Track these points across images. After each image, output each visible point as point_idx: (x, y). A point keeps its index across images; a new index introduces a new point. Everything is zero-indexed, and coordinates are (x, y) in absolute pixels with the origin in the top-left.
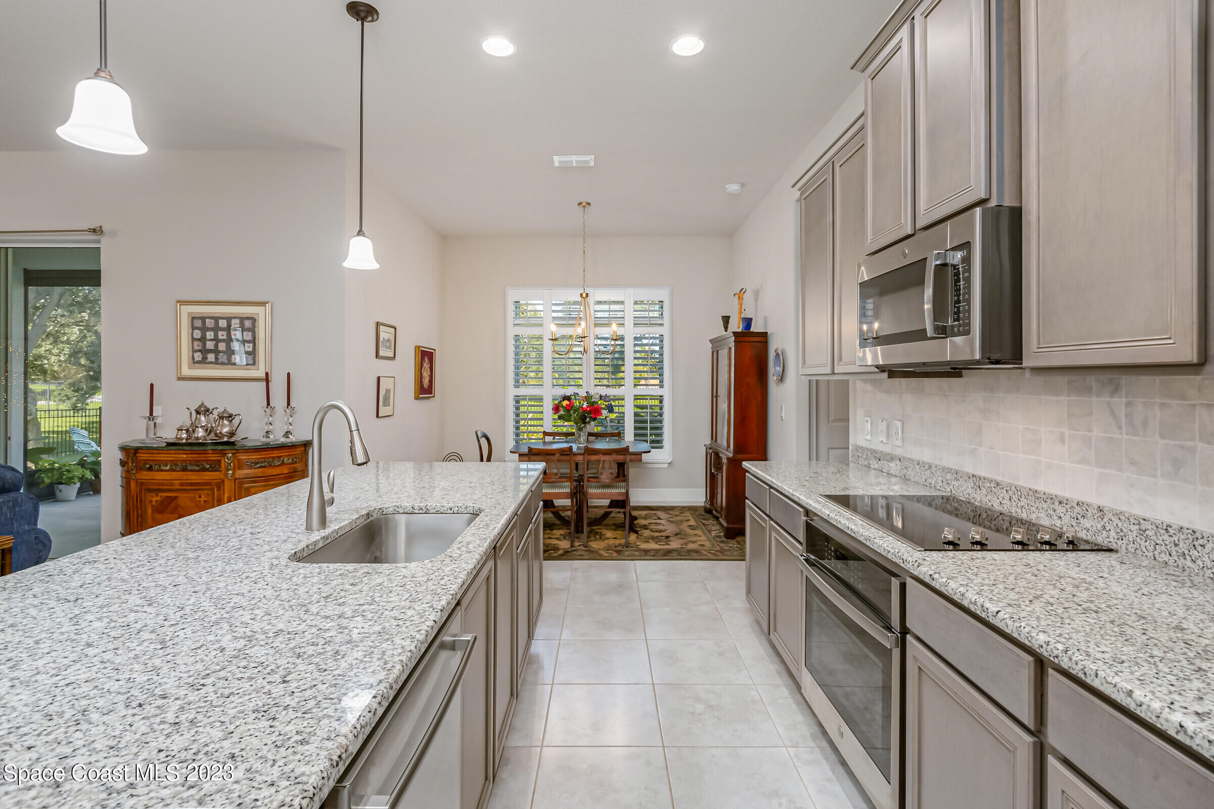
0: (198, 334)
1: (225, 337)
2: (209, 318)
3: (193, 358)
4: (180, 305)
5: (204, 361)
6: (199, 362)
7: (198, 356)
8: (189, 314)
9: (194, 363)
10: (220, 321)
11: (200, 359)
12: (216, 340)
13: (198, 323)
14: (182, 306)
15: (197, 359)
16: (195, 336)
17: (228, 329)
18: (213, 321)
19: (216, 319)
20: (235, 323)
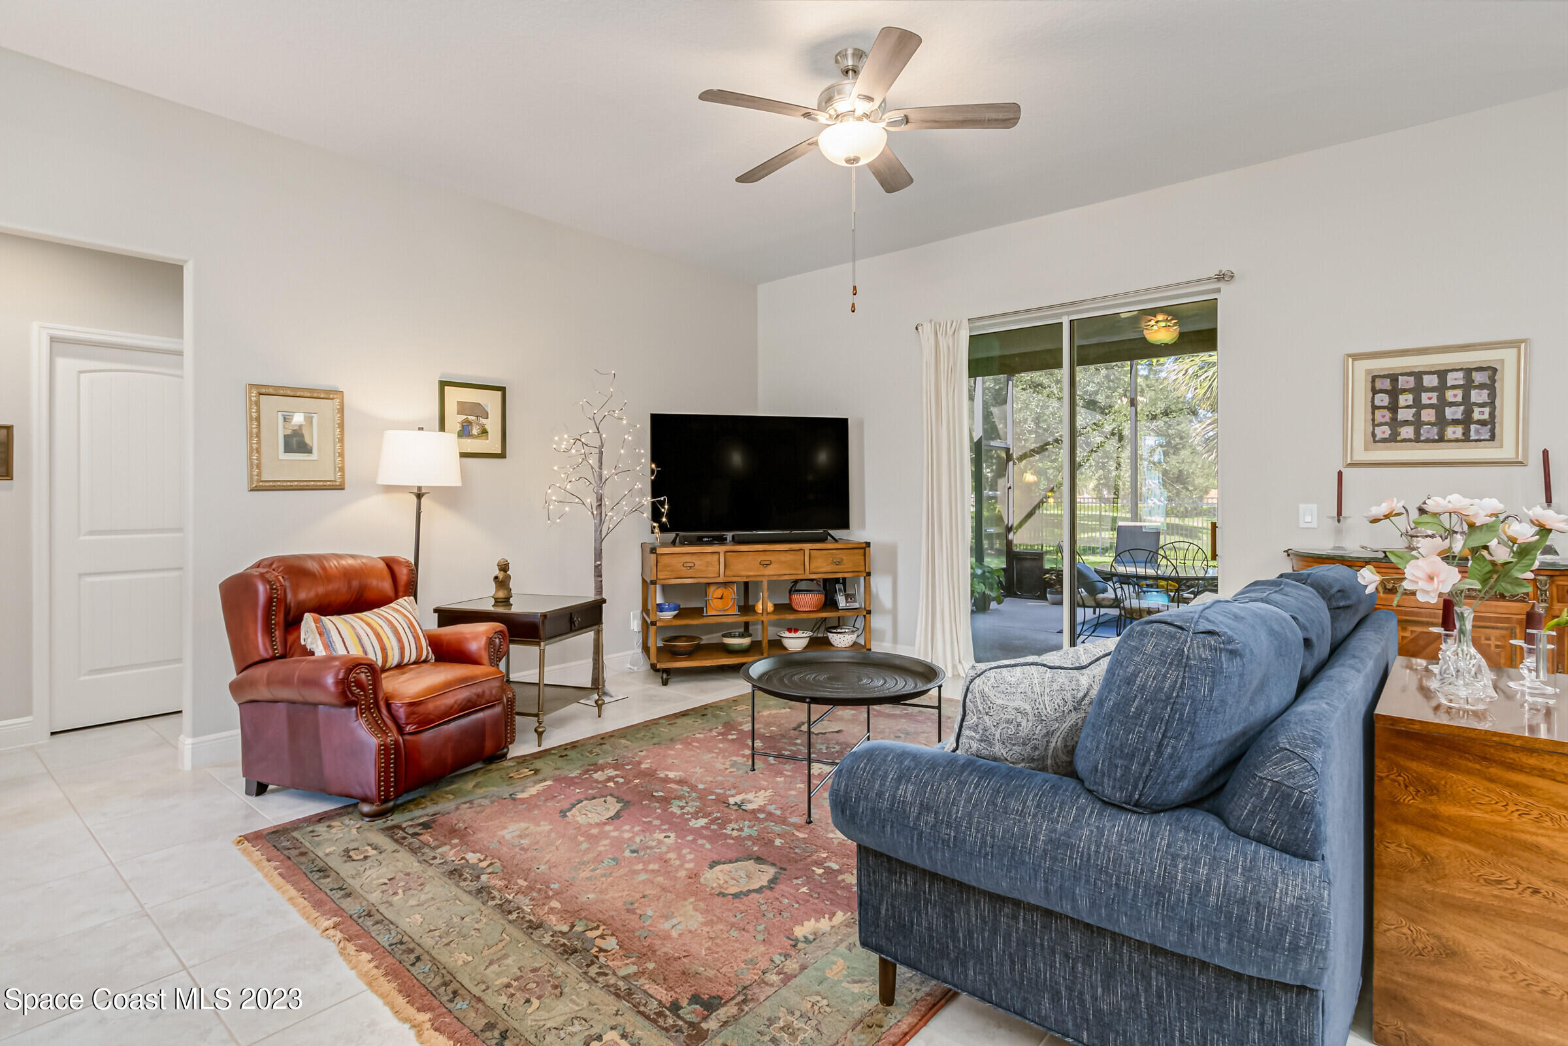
0: (1383, 400)
1: (1434, 401)
2: (1402, 374)
3: (1374, 435)
4: (1353, 360)
5: (1393, 438)
6: (1384, 441)
7: (1384, 432)
8: (1368, 372)
9: (1375, 441)
10: (1425, 377)
11: (1386, 435)
12: (1418, 405)
13: (1386, 384)
14: (1356, 363)
15: (1379, 436)
16: (1377, 403)
17: (1442, 388)
18: (1412, 378)
19: (1418, 376)
20: (1454, 378)
